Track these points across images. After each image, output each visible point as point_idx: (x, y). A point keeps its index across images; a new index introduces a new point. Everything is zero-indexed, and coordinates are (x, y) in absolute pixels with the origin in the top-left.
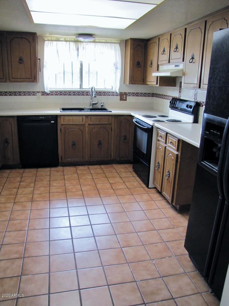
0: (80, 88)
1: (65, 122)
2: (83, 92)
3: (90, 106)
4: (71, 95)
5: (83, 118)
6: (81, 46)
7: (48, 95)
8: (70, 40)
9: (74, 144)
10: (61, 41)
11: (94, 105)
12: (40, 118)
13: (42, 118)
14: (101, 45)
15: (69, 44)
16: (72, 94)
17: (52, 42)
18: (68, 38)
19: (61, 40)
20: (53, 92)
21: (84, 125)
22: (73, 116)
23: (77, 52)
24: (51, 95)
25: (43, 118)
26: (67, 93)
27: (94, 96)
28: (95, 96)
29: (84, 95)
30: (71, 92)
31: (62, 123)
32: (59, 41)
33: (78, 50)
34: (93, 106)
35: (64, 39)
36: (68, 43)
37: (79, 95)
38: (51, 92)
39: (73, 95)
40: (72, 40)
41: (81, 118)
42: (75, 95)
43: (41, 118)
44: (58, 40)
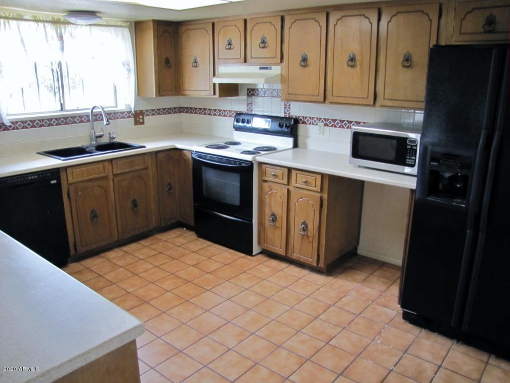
0: (62, 110)
1: (75, 177)
2: (66, 118)
3: (91, 140)
4: (52, 125)
6: (67, 31)
7: (8, 130)
8: (45, 19)
9: (94, 216)
10: (26, 20)
11: (98, 139)
12: (30, 178)
13: (33, 177)
15: (44, 26)
16: (54, 122)
17: (6, 21)
18: (40, 15)
19: (25, 17)
20: (17, 122)
22: (88, 165)
23: (59, 43)
24: (14, 129)
25: (36, 177)
26: (46, 123)
27: (105, 123)
28: (108, 123)
29: (76, 123)
30: (52, 119)
31: (71, 180)
32: (22, 19)
33: (61, 38)
34: (96, 141)
35: (32, 17)
36: (41, 24)
37: (67, 123)
38: (12, 123)
39: (57, 125)
40: (48, 20)
41: (101, 165)
42: (60, 124)
43: (32, 179)
44: (19, 18)
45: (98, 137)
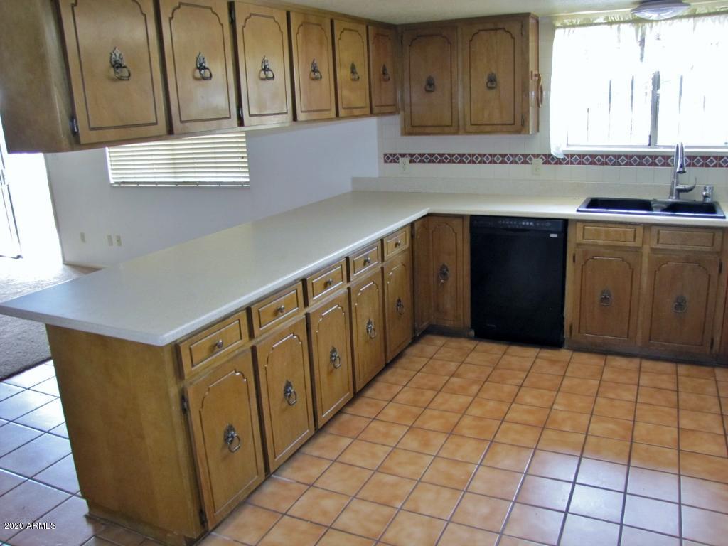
0: (649, 145)
1: (586, 237)
2: (654, 156)
3: (671, 194)
4: (619, 164)
5: (635, 231)
6: (650, 32)
7: (561, 163)
8: (622, 19)
9: (605, 299)
10: (596, 24)
11: (681, 194)
12: (523, 223)
13: (527, 223)
14: (714, 22)
15: (619, 28)
16: (623, 160)
17: (572, 29)
18: (616, 14)
19: (596, 22)
20: (572, 155)
21: (637, 251)
22: (609, 225)
23: (639, 48)
24: (567, 163)
25: (531, 224)
26: (611, 160)
27: (678, 170)
28: (681, 170)
29: (656, 165)
30: (620, 156)
31: (579, 239)
32: (591, 24)
33: (642, 42)
34: (678, 197)
35: (605, 20)
36: (615, 27)
37: (641, 164)
38: (567, 155)
39: (626, 164)
40: (627, 19)
41: (630, 230)
42: (631, 164)
43: (525, 225)
44: (588, 23)
45: (679, 191)
